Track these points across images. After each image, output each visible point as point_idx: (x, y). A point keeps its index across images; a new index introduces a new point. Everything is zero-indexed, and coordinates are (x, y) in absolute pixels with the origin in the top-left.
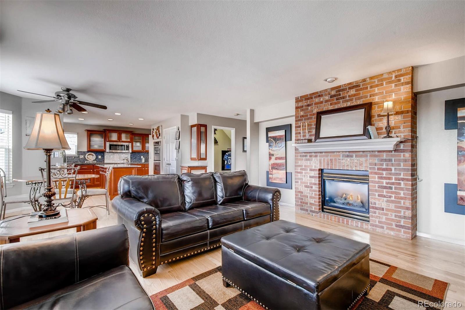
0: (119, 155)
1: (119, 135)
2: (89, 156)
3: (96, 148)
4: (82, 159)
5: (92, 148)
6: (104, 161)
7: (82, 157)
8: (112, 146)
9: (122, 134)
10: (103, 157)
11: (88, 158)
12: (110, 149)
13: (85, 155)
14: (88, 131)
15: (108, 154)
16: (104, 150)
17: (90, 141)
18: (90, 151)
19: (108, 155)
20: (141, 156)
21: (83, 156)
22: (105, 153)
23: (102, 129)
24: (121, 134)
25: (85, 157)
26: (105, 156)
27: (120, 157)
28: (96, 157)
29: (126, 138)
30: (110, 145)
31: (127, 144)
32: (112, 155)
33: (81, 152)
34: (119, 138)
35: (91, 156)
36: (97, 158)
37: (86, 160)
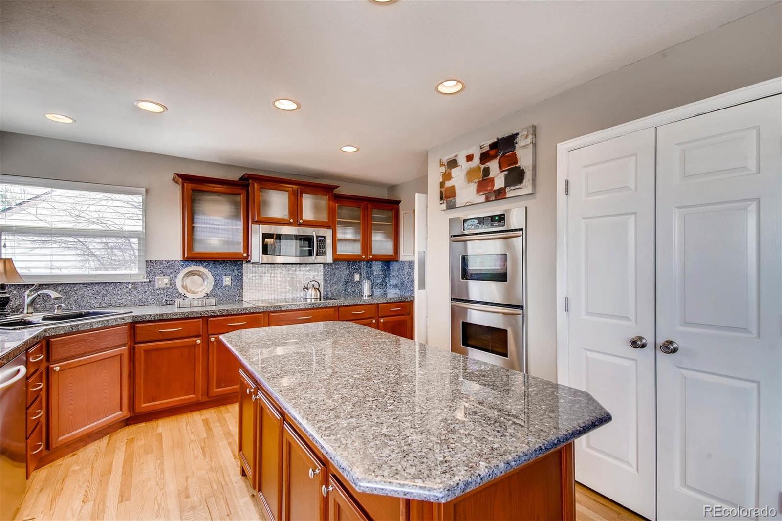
0: (292, 272)
1: (292, 198)
2: (188, 281)
4: (164, 289)
5: (199, 249)
6: (241, 295)
7: (162, 281)
8: (269, 241)
9: (304, 195)
10: (239, 279)
11: (185, 287)
12: (264, 251)
13: (175, 277)
14: (185, 179)
15: (254, 269)
16: (245, 255)
17: (193, 223)
18: (192, 258)
19: (256, 272)
20: (353, 276)
21: (166, 280)
22: (245, 265)
23: (235, 176)
24: (301, 196)
25: (173, 284)
26: (245, 278)
27: (292, 278)
28: (215, 280)
29: (316, 208)
30: (265, 238)
31: (322, 232)
32: (268, 274)
33: (161, 262)
34: (295, 210)
35: (196, 277)
36: (218, 284)
37: (180, 296)
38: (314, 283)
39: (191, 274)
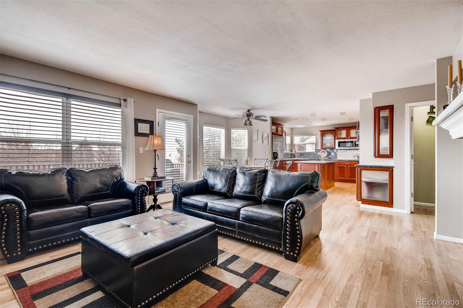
1: (347, 131)
3: (329, 146)
5: (325, 146)
6: (336, 157)
8: (340, 143)
11: (321, 155)
12: (339, 146)
14: (321, 131)
15: (339, 151)
16: (334, 147)
17: (323, 140)
18: (323, 148)
24: (350, 130)
26: (337, 153)
27: (352, 154)
30: (339, 143)
32: (344, 152)
33: (317, 150)
34: (348, 135)
36: (330, 154)
38: (358, 155)
39: (322, 152)
